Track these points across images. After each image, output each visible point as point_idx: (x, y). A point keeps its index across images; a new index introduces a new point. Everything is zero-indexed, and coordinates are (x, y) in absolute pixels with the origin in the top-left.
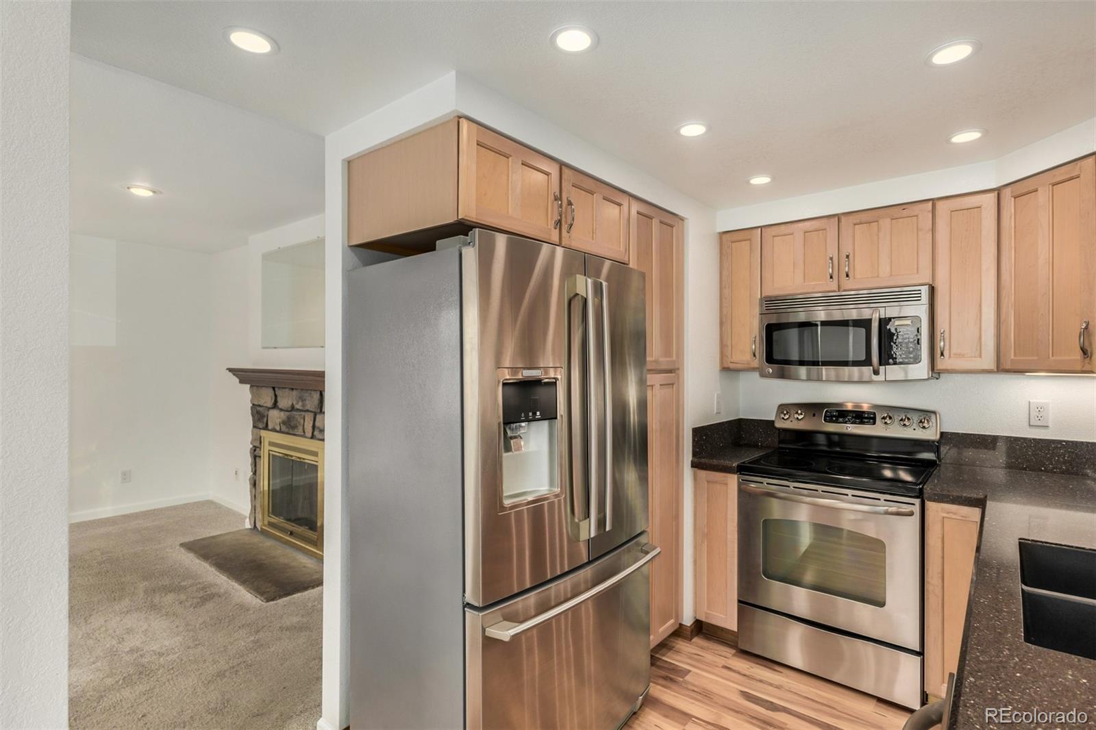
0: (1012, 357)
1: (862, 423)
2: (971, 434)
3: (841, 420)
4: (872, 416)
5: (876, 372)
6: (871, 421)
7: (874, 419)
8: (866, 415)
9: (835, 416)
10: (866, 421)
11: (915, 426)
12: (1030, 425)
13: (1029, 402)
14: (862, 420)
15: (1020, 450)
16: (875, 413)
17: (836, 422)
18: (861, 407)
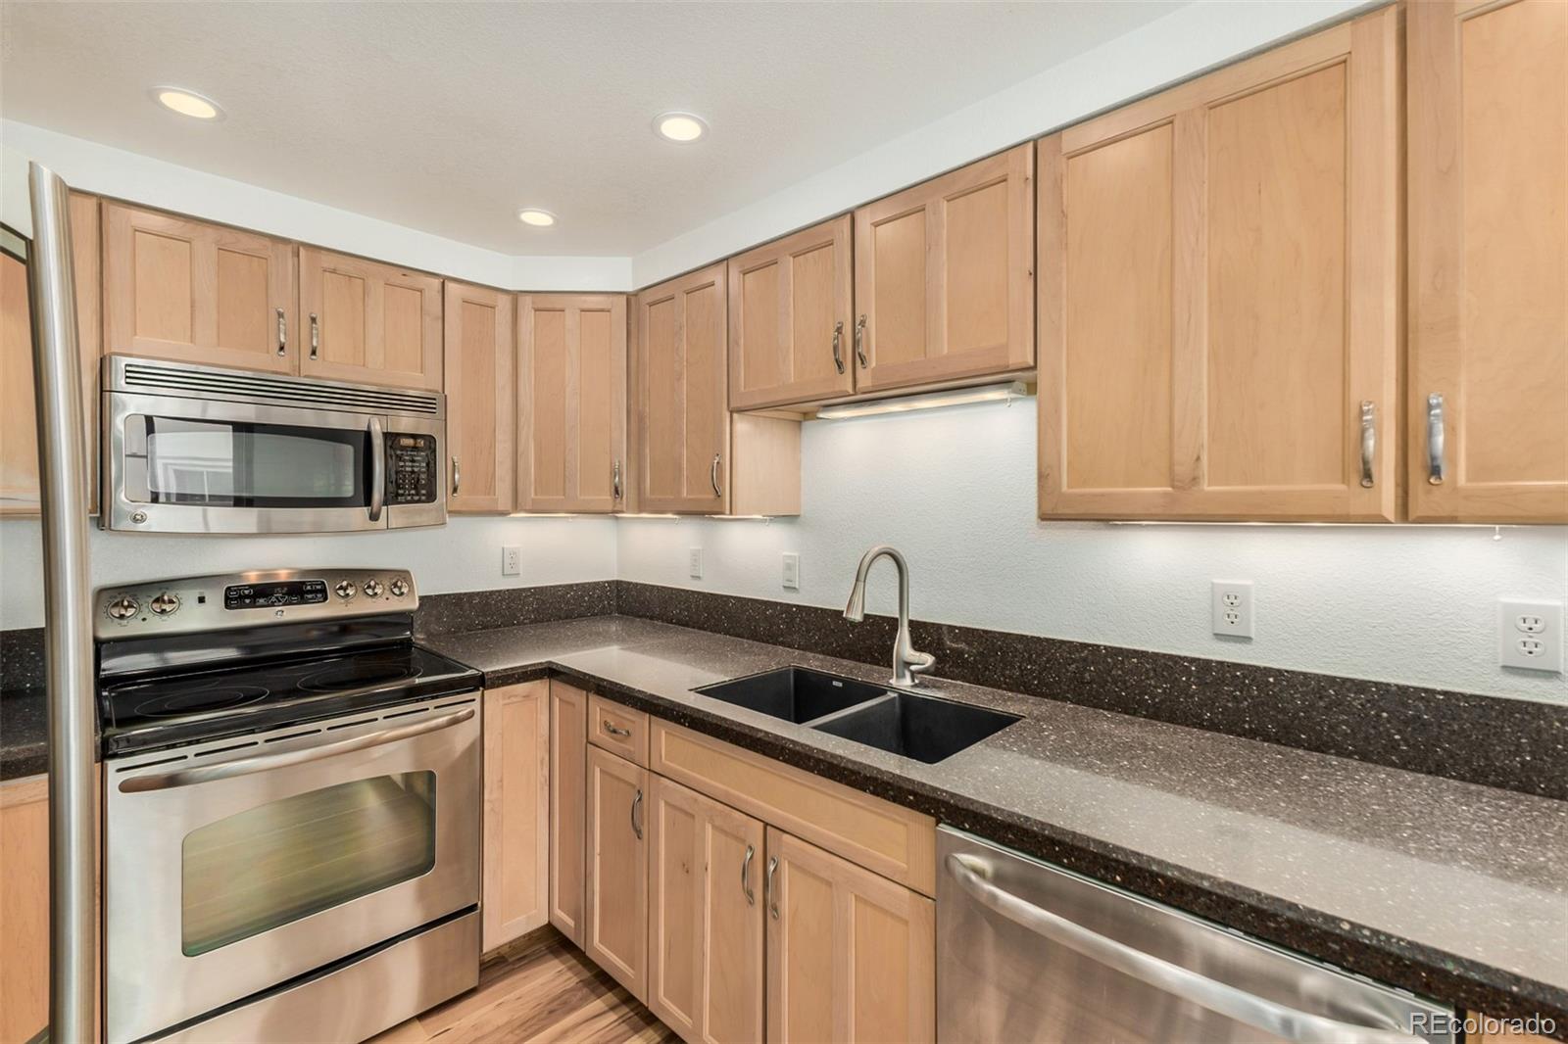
0: (533, 496)
1: (303, 601)
2: (445, 595)
3: (262, 601)
4: (319, 587)
5: (374, 517)
6: (319, 595)
7: (324, 591)
8: (309, 588)
9: (247, 597)
10: (310, 596)
11: (388, 594)
12: (503, 575)
13: (503, 549)
14: (302, 597)
15: (495, 605)
16: (323, 583)
17: (253, 605)
18: (276, 575)
